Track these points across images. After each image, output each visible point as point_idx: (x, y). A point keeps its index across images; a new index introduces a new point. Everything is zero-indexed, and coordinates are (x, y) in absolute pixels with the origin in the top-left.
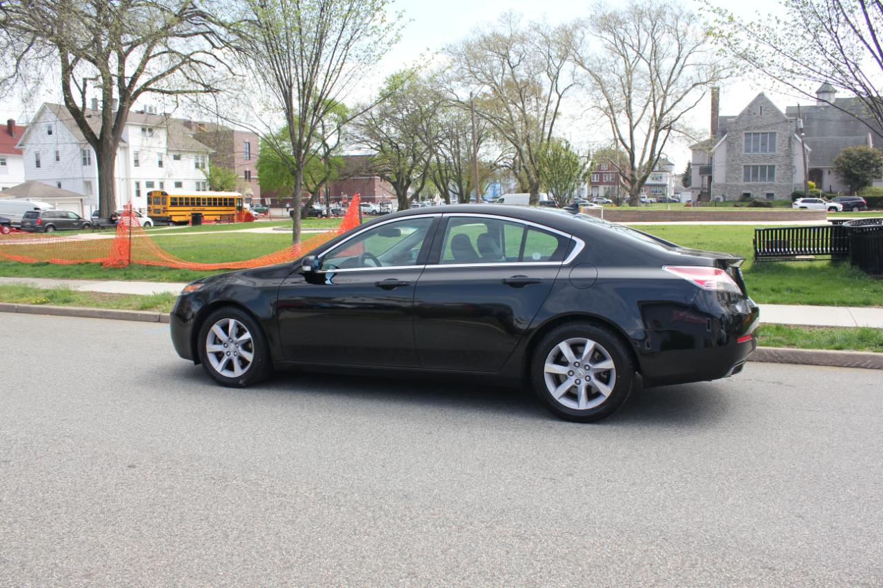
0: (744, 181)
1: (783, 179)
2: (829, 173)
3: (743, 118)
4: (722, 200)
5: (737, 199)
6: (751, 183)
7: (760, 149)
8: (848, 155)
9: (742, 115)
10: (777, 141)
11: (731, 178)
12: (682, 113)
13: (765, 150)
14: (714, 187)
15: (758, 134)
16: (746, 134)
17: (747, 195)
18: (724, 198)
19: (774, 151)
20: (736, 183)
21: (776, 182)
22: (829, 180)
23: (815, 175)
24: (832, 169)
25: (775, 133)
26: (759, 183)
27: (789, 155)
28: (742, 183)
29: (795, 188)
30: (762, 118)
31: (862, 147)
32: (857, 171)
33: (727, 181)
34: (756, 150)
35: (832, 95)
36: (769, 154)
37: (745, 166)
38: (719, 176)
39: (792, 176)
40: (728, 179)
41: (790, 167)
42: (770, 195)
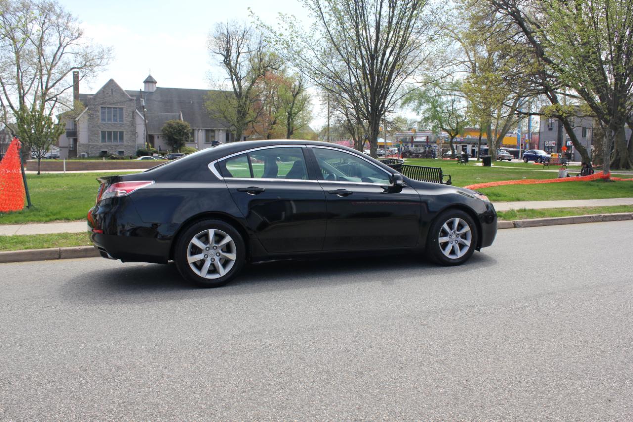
0: (102, 142)
1: (129, 141)
2: (158, 137)
3: (99, 96)
4: (86, 156)
5: (98, 155)
6: (107, 143)
7: (112, 119)
8: (170, 126)
9: (98, 93)
10: (124, 114)
11: (92, 140)
12: (65, 89)
13: (116, 120)
14: (80, 146)
15: (111, 108)
16: (102, 108)
17: (105, 152)
18: (88, 155)
19: (123, 121)
20: (96, 143)
21: (125, 143)
22: (159, 142)
23: (150, 138)
24: (161, 134)
25: (123, 108)
26: (113, 144)
27: (133, 124)
28: (100, 143)
29: (138, 148)
30: (113, 97)
31: (178, 121)
32: (177, 136)
33: (89, 142)
34: (109, 120)
35: (154, 84)
36: (119, 122)
37: (102, 131)
38: (83, 138)
39: (136, 140)
40: (90, 141)
41: (134, 133)
42: (121, 153)
